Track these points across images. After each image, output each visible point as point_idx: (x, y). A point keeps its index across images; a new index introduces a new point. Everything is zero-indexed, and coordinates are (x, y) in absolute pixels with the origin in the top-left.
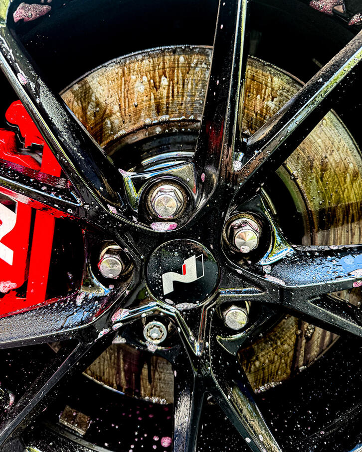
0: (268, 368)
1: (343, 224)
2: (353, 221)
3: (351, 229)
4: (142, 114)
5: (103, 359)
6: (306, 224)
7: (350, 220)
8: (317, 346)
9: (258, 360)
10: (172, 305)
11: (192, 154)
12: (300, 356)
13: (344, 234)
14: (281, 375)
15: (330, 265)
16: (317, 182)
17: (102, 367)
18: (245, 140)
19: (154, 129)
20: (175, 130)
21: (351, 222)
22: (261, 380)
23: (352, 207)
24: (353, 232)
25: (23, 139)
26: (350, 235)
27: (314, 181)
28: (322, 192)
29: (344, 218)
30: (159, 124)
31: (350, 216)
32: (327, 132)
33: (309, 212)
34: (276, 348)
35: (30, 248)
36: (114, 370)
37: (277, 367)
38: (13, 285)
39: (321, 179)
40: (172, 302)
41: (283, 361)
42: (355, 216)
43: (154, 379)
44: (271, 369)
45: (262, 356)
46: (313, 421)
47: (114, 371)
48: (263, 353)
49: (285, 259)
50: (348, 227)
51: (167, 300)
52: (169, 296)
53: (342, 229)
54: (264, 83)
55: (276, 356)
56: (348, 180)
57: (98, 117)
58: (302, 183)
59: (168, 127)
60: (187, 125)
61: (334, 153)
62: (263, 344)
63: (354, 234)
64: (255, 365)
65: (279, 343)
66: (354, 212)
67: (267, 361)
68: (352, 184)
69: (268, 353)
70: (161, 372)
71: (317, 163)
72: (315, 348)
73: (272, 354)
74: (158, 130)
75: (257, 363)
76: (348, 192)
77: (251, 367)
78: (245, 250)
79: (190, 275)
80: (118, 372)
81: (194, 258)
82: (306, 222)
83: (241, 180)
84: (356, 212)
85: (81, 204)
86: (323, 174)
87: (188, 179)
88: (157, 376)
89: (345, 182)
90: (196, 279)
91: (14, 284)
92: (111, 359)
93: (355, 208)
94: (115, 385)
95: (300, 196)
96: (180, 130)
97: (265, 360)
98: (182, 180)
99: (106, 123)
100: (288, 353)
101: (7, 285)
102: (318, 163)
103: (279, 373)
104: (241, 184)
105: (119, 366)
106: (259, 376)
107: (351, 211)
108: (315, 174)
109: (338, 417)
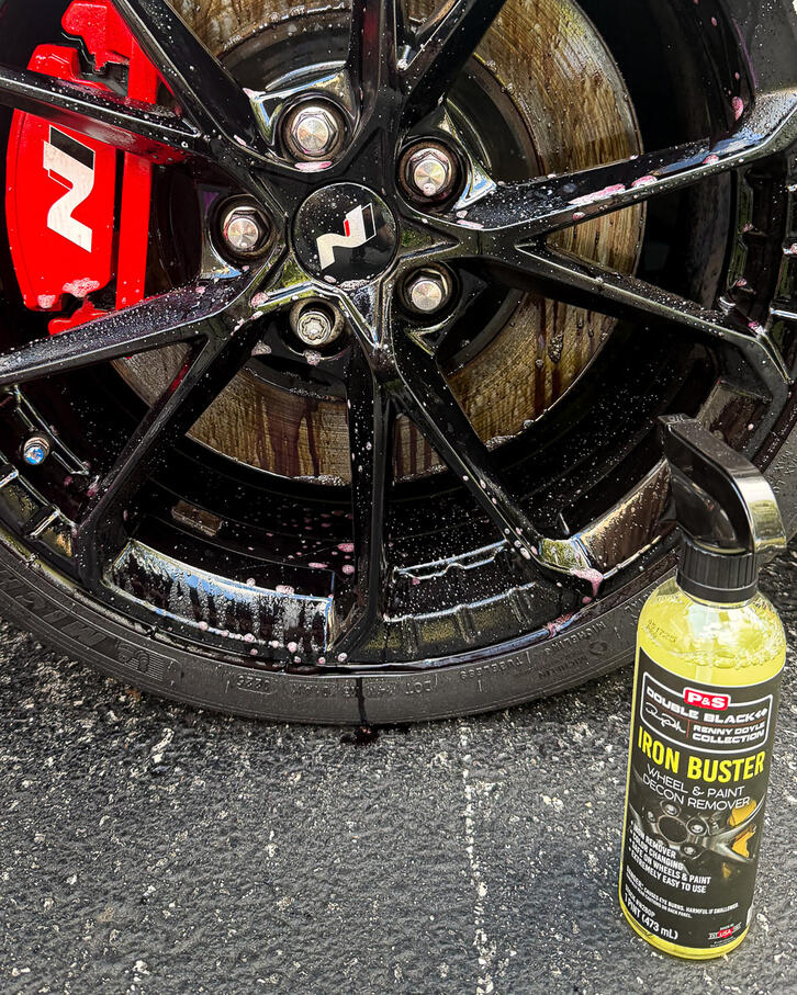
0: (498, 406)
4: (265, 7)
5: (234, 417)
8: (571, 363)
9: (480, 394)
10: (333, 284)
11: (342, 63)
14: (519, 418)
16: (541, 93)
17: (234, 429)
18: (413, 29)
19: (286, 28)
20: (318, 27)
25: (91, 57)
27: (536, 91)
28: (550, 109)
30: (293, 19)
35: (117, 223)
36: (253, 434)
37: (511, 403)
38: (95, 285)
39: (546, 86)
40: (334, 280)
41: (519, 392)
43: (319, 442)
44: (503, 408)
45: (486, 387)
47: (254, 436)
48: (487, 382)
49: (486, 198)
51: (327, 278)
52: (329, 270)
56: (588, 85)
57: (199, 17)
59: (307, 25)
60: (335, 18)
62: (486, 367)
64: (475, 404)
65: (510, 362)
67: (494, 394)
68: (595, 91)
69: (494, 381)
70: (330, 430)
73: (500, 380)
74: (292, 29)
75: (479, 399)
76: (590, 104)
77: (469, 408)
78: (430, 190)
79: (356, 236)
80: (261, 437)
81: (359, 209)
85: (198, 135)
86: (549, 80)
87: (341, 94)
88: (323, 436)
89: (583, 89)
90: (365, 241)
91: (96, 282)
92: (247, 413)
94: (257, 460)
95: (519, 118)
96: (326, 27)
97: (491, 393)
98: (332, 95)
99: (212, 26)
100: (527, 379)
101: (85, 285)
102: (538, 62)
103: (516, 413)
104: (410, 88)
105: (261, 425)
108: (536, 80)
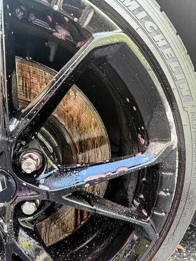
0: (62, 228)
1: (92, 149)
2: (97, 147)
3: (97, 152)
6: (73, 150)
7: (95, 146)
9: (55, 224)
12: (78, 219)
13: (93, 154)
14: (69, 230)
15: (75, 176)
16: (76, 128)
21: (96, 148)
22: (59, 234)
23: (96, 140)
24: (98, 152)
26: (96, 154)
27: (75, 127)
28: (80, 133)
29: (92, 146)
31: (95, 144)
32: (79, 102)
33: (74, 144)
34: (64, 216)
37: (66, 227)
39: (78, 126)
41: (69, 223)
42: (98, 145)
44: (63, 228)
45: (58, 222)
46: (87, 252)
48: (58, 220)
49: (53, 174)
50: (95, 150)
53: (92, 151)
54: (40, 75)
55: (65, 221)
56: (92, 126)
58: (69, 129)
61: (84, 113)
63: (99, 153)
64: (54, 227)
65: (66, 214)
66: (97, 142)
67: (60, 224)
68: (95, 128)
69: (60, 220)
71: (75, 118)
72: (85, 214)
73: (62, 220)
76: (93, 132)
77: (52, 228)
78: (29, 172)
82: (73, 149)
83: (15, 136)
84: (98, 142)
86: (79, 124)
90: (2, 190)
93: (98, 141)
97: (59, 224)
100: (71, 219)
103: (68, 229)
104: (15, 137)
106: (57, 233)
107: (96, 142)
108: (75, 124)
109: (97, 249)
